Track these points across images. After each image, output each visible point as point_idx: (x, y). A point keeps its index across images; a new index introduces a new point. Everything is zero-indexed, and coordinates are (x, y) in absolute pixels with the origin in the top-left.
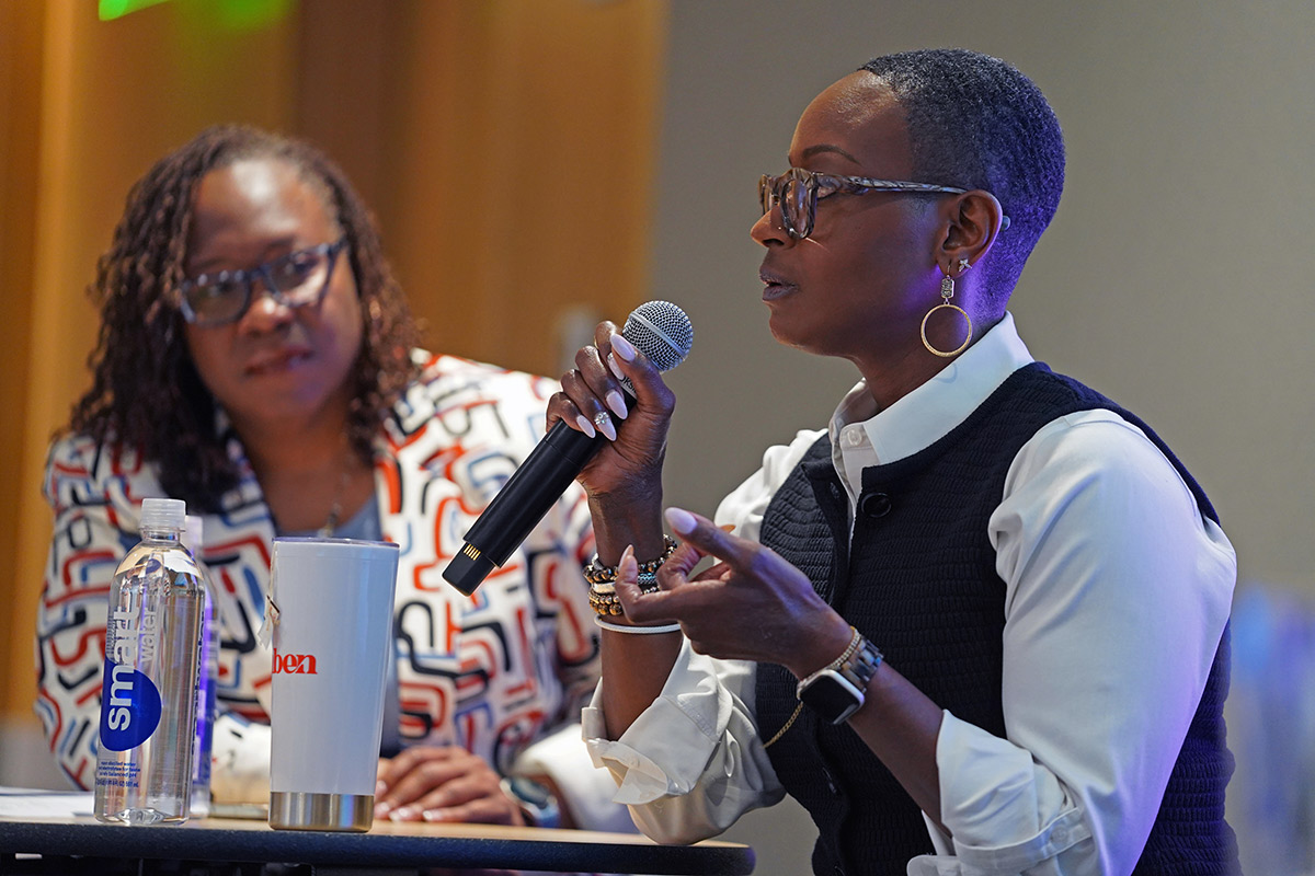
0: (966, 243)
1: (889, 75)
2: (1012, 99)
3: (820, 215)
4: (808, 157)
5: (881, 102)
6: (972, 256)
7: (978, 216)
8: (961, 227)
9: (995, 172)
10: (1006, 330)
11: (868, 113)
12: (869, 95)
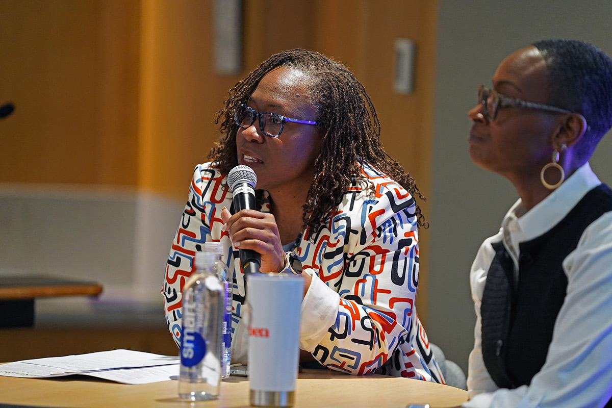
0: (567, 136)
1: (545, 52)
2: (599, 72)
3: (500, 113)
4: (500, 86)
5: (538, 65)
6: (568, 143)
7: (574, 125)
8: (565, 129)
9: (586, 106)
10: (586, 170)
11: (531, 69)
12: (533, 60)
